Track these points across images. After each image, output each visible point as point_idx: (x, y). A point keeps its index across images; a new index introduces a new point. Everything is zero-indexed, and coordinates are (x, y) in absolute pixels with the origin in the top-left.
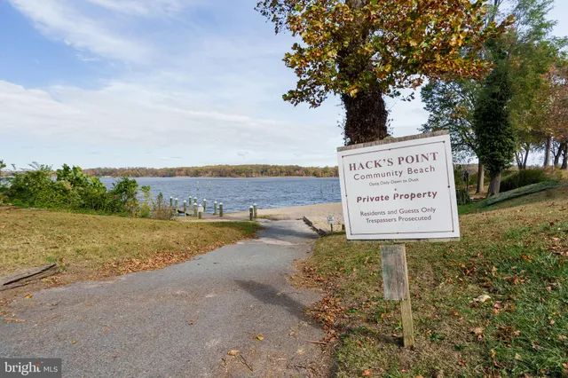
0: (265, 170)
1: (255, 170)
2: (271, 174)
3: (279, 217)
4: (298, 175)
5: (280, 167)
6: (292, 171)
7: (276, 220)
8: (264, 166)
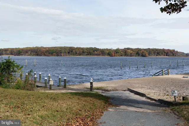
0: (71, 51)
1: (63, 51)
2: (76, 54)
3: (109, 89)
4: (97, 55)
5: (83, 49)
6: (92, 51)
7: (107, 91)
8: (70, 48)
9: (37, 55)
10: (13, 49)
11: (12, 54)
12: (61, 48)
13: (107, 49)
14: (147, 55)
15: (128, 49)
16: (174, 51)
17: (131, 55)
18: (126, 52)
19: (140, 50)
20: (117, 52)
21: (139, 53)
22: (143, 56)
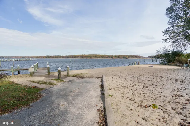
0: (96, 56)
2: (98, 57)
4: (106, 58)
6: (104, 56)
9: (82, 58)
10: (73, 56)
11: (72, 58)
12: (92, 55)
13: (111, 55)
14: (128, 58)
15: (120, 55)
16: (139, 56)
17: (121, 58)
18: (119, 57)
19: (125, 56)
20: (115, 57)
21: (124, 57)
22: (126, 58)
